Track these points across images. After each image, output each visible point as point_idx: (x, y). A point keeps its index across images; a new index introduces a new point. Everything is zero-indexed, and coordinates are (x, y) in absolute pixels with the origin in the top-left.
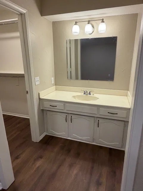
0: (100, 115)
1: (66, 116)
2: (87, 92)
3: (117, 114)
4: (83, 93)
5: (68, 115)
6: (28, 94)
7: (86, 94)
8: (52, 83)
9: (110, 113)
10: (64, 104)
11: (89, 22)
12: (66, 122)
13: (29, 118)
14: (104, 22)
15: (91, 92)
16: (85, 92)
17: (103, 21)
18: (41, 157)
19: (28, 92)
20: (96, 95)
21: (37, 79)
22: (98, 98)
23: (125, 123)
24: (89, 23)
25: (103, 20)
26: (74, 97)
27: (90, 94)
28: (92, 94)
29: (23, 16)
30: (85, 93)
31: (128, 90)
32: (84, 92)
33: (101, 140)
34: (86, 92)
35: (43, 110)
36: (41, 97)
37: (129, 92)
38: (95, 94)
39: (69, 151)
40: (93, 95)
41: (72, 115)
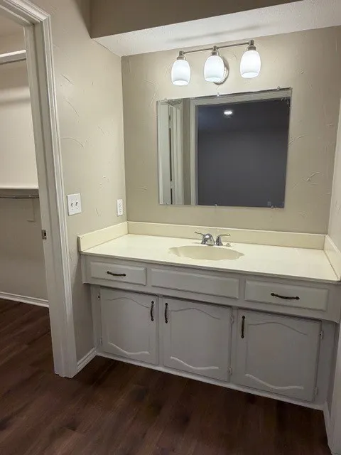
0: (248, 301)
1: (153, 302)
2: (211, 236)
3: (297, 298)
4: (201, 241)
5: (158, 301)
6: (46, 239)
7: (209, 242)
8: (119, 214)
9: (277, 296)
10: (146, 269)
11: (215, 51)
12: (152, 320)
13: (48, 306)
14: (254, 48)
15: (222, 239)
16: (204, 236)
17: (251, 46)
18: (73, 426)
19: (45, 234)
20: (235, 247)
21: (74, 198)
22: (242, 254)
23: (321, 326)
24: (214, 54)
25: (252, 43)
26: (175, 250)
27: (219, 242)
28: (224, 243)
29: (37, 29)
30: (205, 241)
31: (326, 233)
32: (201, 237)
33: (251, 376)
34: (207, 237)
35: (88, 285)
36: (84, 249)
37: (328, 238)
38: (231, 244)
39: (157, 407)
40: (228, 245)
41: (166, 301)
